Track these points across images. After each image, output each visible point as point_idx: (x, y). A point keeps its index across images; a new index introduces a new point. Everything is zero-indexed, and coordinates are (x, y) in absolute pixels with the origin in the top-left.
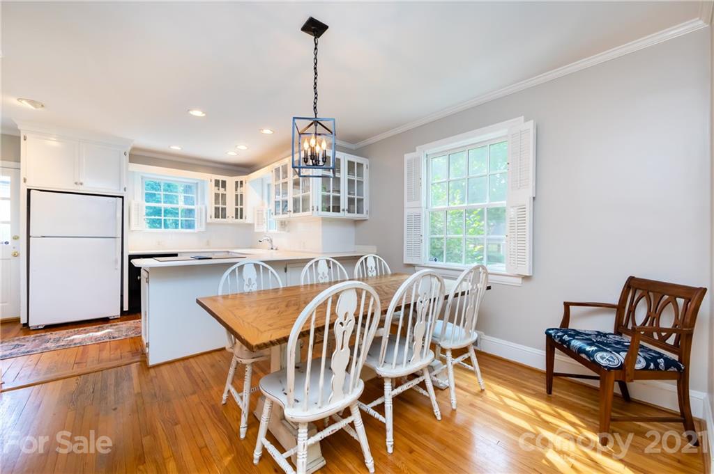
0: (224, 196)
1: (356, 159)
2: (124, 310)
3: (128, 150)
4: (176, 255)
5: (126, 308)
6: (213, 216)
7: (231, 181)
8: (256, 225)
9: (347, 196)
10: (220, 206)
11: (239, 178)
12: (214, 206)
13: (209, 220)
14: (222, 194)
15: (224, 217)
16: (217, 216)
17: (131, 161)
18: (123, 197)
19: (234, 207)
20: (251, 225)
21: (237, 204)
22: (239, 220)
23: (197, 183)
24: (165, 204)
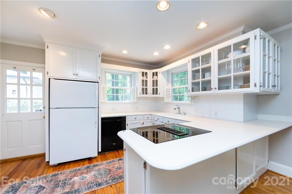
0: (146, 81)
2: (99, 151)
5: (100, 150)
7: (150, 72)
8: (165, 98)
10: (155, 87)
11: (155, 71)
12: (141, 87)
13: (139, 96)
14: (145, 80)
15: (146, 94)
16: (143, 93)
18: (98, 83)
19: (152, 87)
20: (163, 98)
21: (153, 86)
22: (155, 95)
23: (131, 75)
24: (116, 87)
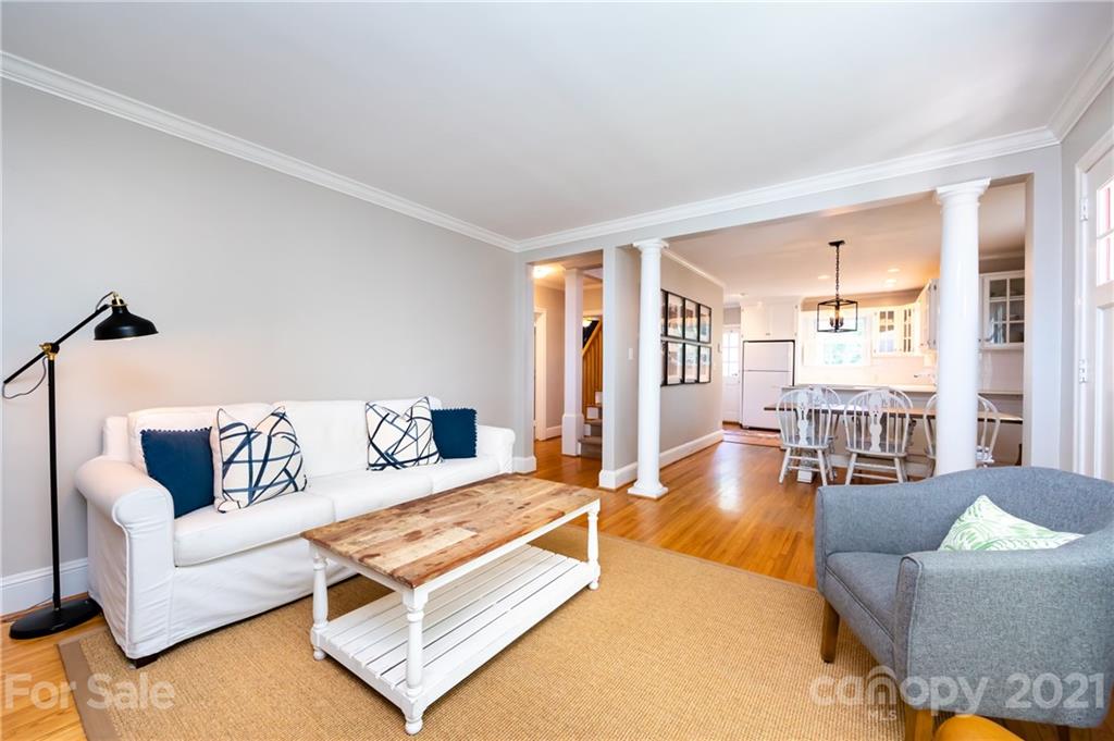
3: (799, 304)
8: (926, 359)
11: (907, 307)
14: (889, 326)
15: (891, 350)
17: (802, 310)
18: (793, 341)
19: (903, 338)
20: (920, 359)
21: (905, 336)
22: (907, 354)
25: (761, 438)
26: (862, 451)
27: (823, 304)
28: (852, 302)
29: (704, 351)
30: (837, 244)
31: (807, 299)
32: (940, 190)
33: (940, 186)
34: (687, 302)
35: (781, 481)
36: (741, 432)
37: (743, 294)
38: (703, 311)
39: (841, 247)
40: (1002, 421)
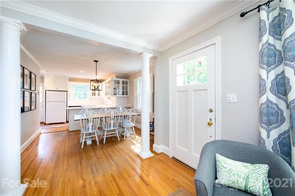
1: (125, 80)
2: (67, 121)
3: (68, 79)
4: (81, 106)
6: (92, 95)
9: (122, 90)
12: (92, 92)
13: (90, 96)
15: (95, 95)
16: (93, 95)
17: (69, 81)
18: (67, 91)
19: (98, 92)
20: (103, 98)
22: (99, 96)
25: (57, 128)
26: (109, 129)
27: (92, 81)
28: (101, 81)
29: (33, 95)
30: (96, 61)
31: (71, 78)
32: (144, 53)
33: (145, 52)
34: (25, 70)
35: (82, 148)
36: (46, 127)
37: (47, 72)
38: (33, 76)
39: (97, 63)
40: (137, 115)
